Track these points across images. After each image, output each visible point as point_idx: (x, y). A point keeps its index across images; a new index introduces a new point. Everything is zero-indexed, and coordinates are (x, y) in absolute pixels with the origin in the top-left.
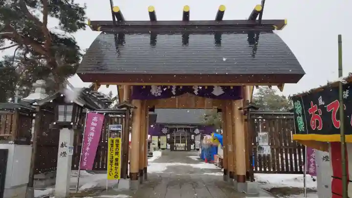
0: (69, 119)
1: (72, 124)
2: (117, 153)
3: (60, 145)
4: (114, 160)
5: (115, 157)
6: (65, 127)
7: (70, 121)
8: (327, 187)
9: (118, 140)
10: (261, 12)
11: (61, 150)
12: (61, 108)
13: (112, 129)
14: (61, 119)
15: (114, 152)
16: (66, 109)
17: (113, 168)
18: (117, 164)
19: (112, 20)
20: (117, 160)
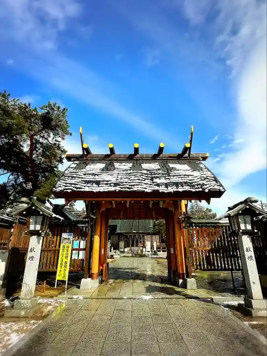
0: (38, 227)
1: (40, 232)
2: (66, 257)
3: (29, 250)
4: (64, 263)
5: (65, 260)
7: (39, 229)
9: (69, 246)
10: (190, 148)
11: (29, 255)
13: (64, 237)
14: (32, 227)
15: (64, 256)
17: (62, 270)
18: (66, 266)
19: (82, 154)
20: (66, 263)
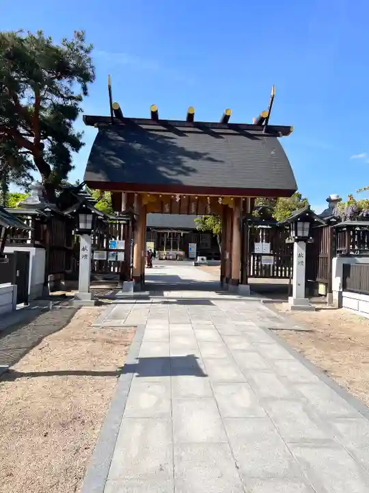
0: (89, 226)
1: (92, 231)
3: (81, 249)
6: (86, 233)
7: (90, 228)
8: (299, 285)
10: (267, 118)
11: (82, 253)
12: (82, 217)
14: (82, 226)
16: (86, 218)
19: (110, 116)
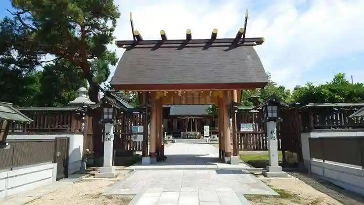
1: (113, 120)
3: (105, 134)
6: (108, 122)
8: (273, 155)
10: (244, 33)
14: (105, 117)
16: (108, 111)
19: (133, 40)
